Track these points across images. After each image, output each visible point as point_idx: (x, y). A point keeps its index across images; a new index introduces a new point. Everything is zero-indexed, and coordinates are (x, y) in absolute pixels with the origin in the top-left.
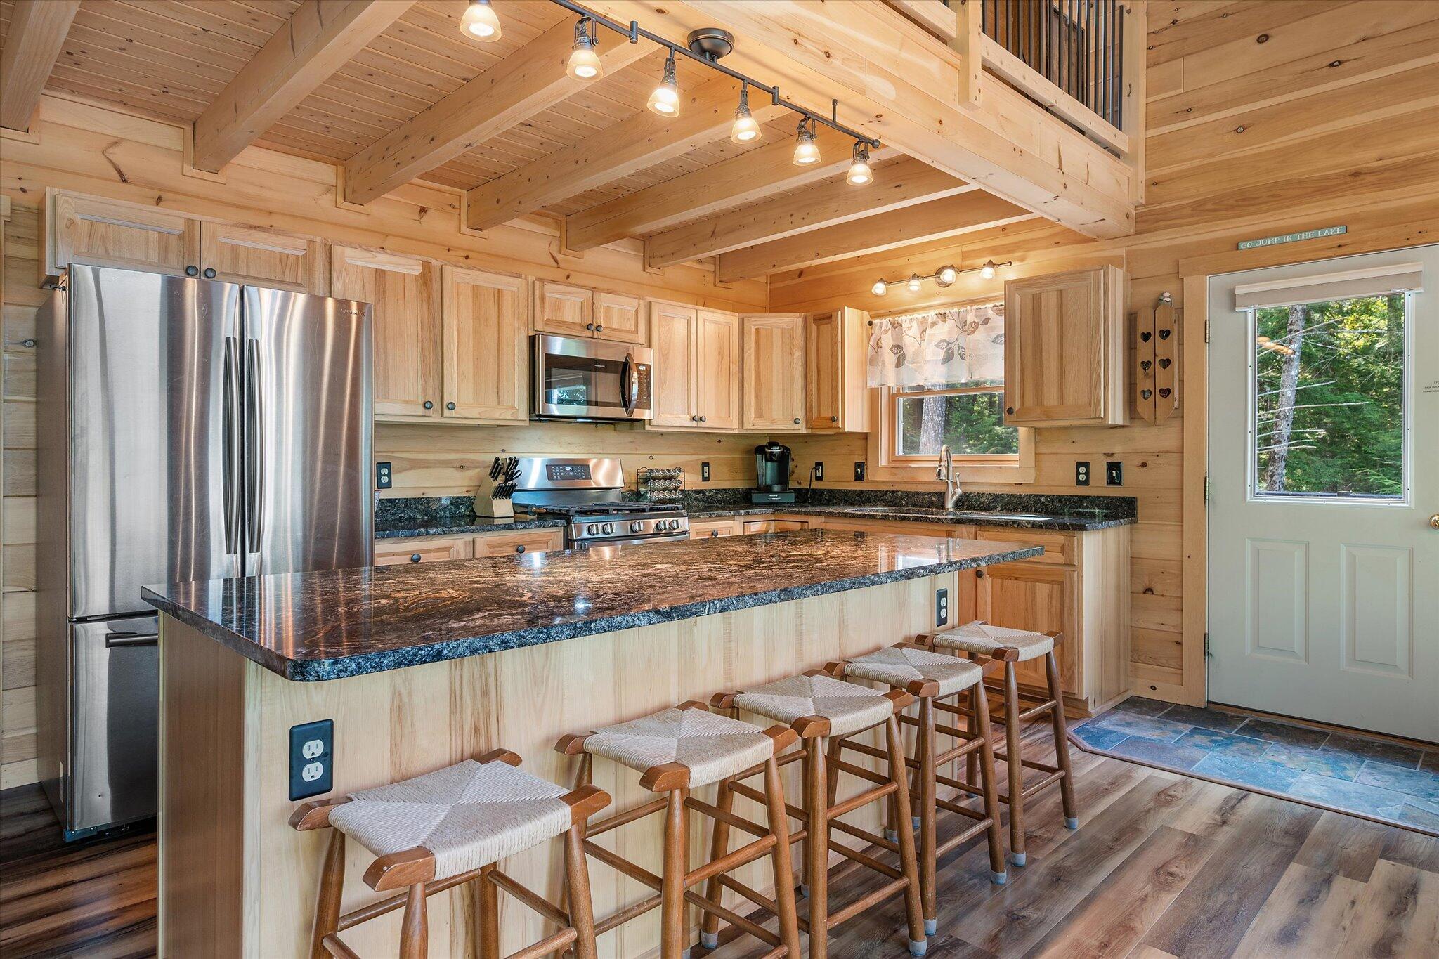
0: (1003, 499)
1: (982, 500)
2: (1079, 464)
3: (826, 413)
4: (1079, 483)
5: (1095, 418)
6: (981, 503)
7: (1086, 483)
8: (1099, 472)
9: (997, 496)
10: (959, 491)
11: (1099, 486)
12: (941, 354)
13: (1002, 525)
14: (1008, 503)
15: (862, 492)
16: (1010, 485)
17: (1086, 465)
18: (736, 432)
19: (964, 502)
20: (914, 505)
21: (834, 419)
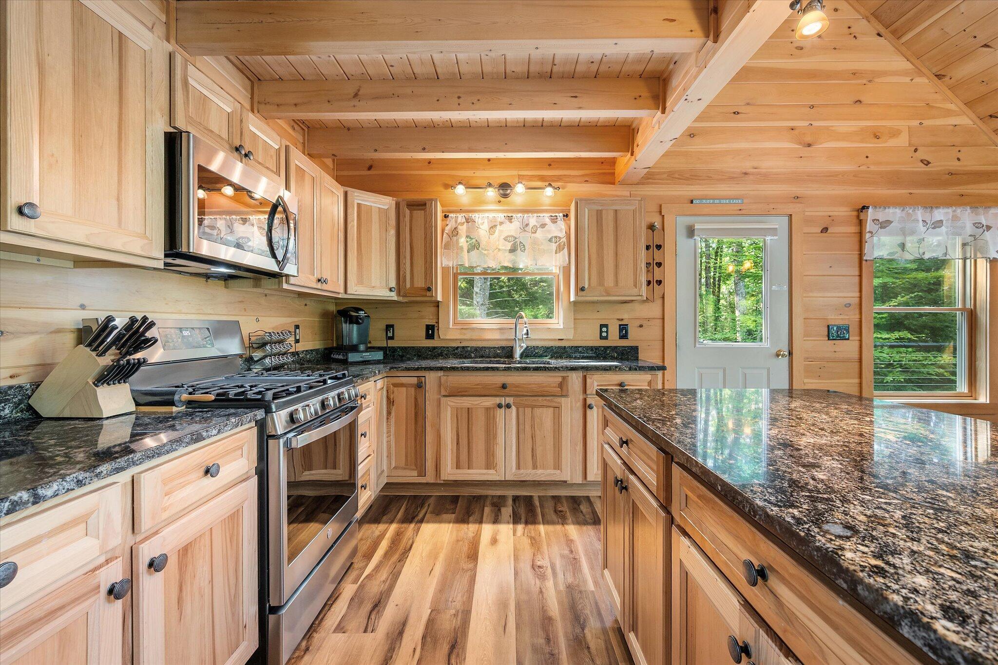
0: (552, 350)
1: (537, 351)
2: (602, 326)
3: (420, 283)
4: (602, 338)
5: (639, 296)
6: (536, 353)
7: (606, 338)
8: (614, 332)
9: (548, 348)
10: (524, 345)
11: (614, 340)
12: (509, 246)
13: (608, 370)
14: (556, 353)
15: (434, 348)
16: (555, 340)
17: (606, 326)
18: (340, 296)
19: (526, 354)
20: (482, 357)
21: (429, 289)
